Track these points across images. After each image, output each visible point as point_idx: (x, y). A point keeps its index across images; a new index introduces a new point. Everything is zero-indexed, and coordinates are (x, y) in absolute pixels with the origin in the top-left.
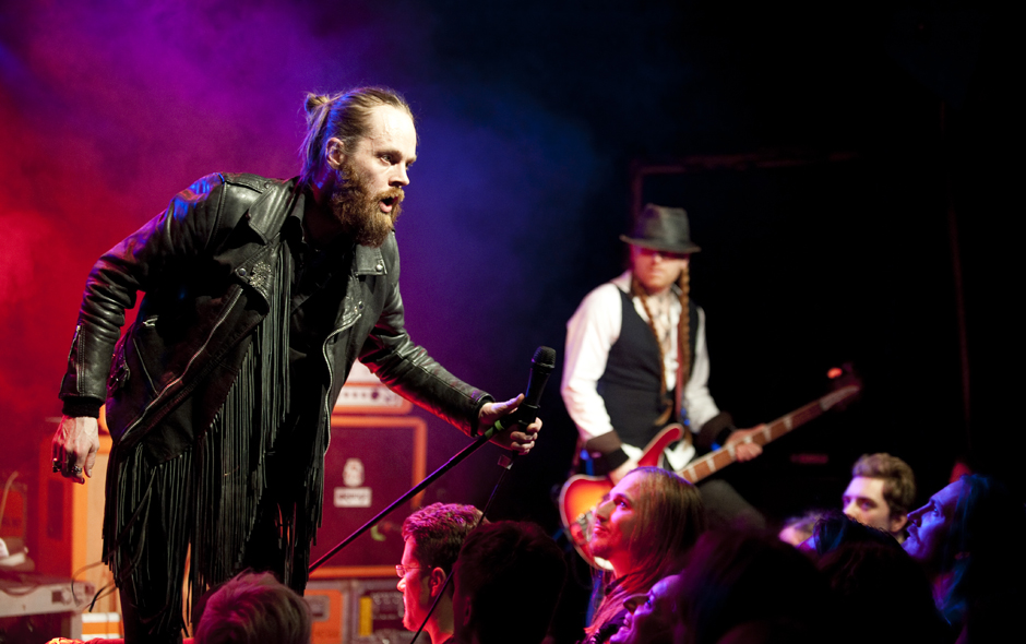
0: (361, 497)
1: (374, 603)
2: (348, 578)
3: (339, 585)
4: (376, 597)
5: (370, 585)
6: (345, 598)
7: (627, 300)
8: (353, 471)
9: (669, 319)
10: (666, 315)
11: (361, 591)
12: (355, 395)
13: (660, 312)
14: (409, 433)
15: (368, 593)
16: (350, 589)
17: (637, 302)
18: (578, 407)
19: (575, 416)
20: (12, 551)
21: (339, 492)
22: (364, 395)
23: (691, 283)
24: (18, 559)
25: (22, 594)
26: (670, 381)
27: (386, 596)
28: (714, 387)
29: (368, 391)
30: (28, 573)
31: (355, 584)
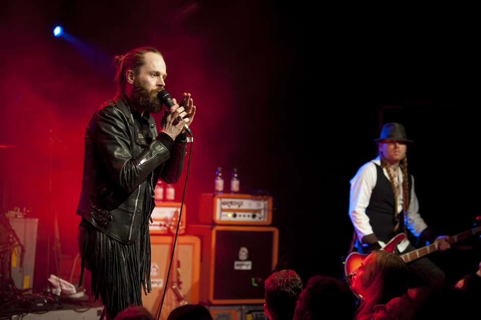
0: (247, 265)
1: (253, 316)
2: (241, 305)
3: (236, 308)
4: (254, 314)
5: (251, 308)
6: (239, 314)
7: (379, 169)
8: (243, 252)
9: (398, 179)
10: (398, 176)
11: (247, 311)
12: (244, 216)
13: (395, 176)
14: (271, 234)
15: (250, 312)
16: (241, 310)
17: (385, 170)
18: (357, 221)
19: (356, 225)
20: (78, 291)
21: (236, 263)
22: (249, 216)
23: (408, 161)
24: (80, 295)
25: (83, 312)
26: (399, 209)
27: (259, 313)
28: (422, 213)
29: (251, 214)
30: (86, 301)
31: (244, 307)
